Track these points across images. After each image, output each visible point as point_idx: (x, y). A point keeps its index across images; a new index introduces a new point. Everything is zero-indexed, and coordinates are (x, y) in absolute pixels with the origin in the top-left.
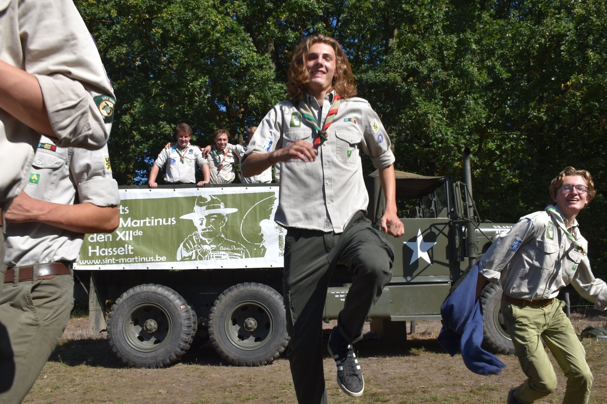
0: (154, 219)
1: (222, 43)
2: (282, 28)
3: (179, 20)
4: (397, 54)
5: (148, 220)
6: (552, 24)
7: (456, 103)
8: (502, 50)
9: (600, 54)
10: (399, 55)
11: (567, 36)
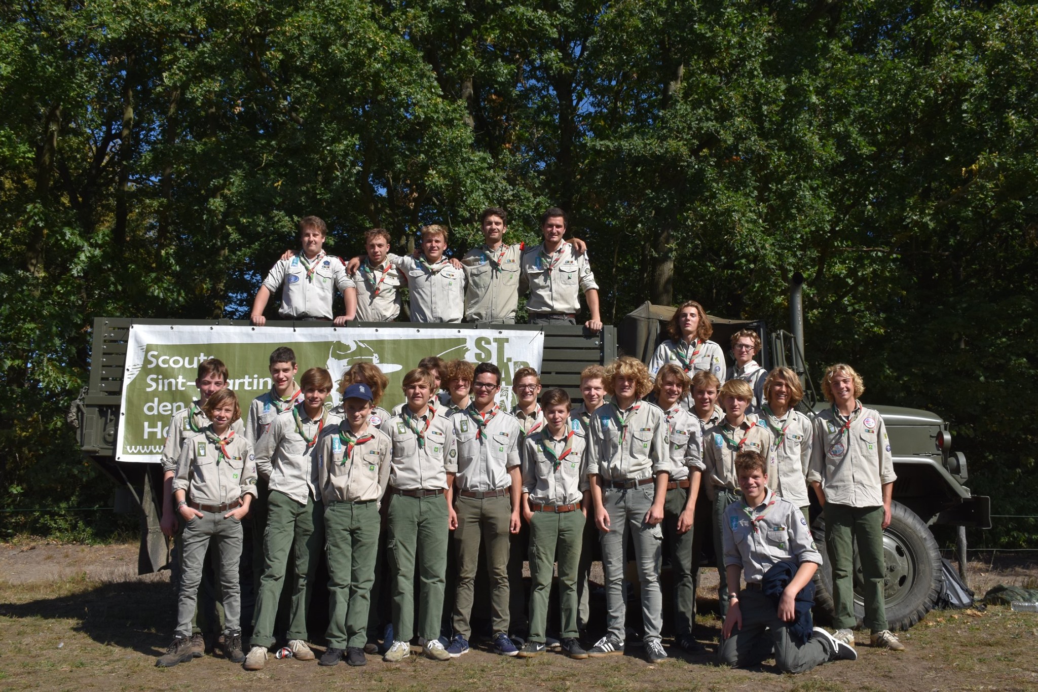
0: (258, 378)
1: (385, 79)
2: (488, 57)
3: (313, 37)
4: (682, 107)
5: (247, 380)
6: (948, 65)
7: (780, 195)
8: (862, 106)
9: (1029, 119)
10: (686, 109)
11: (974, 86)
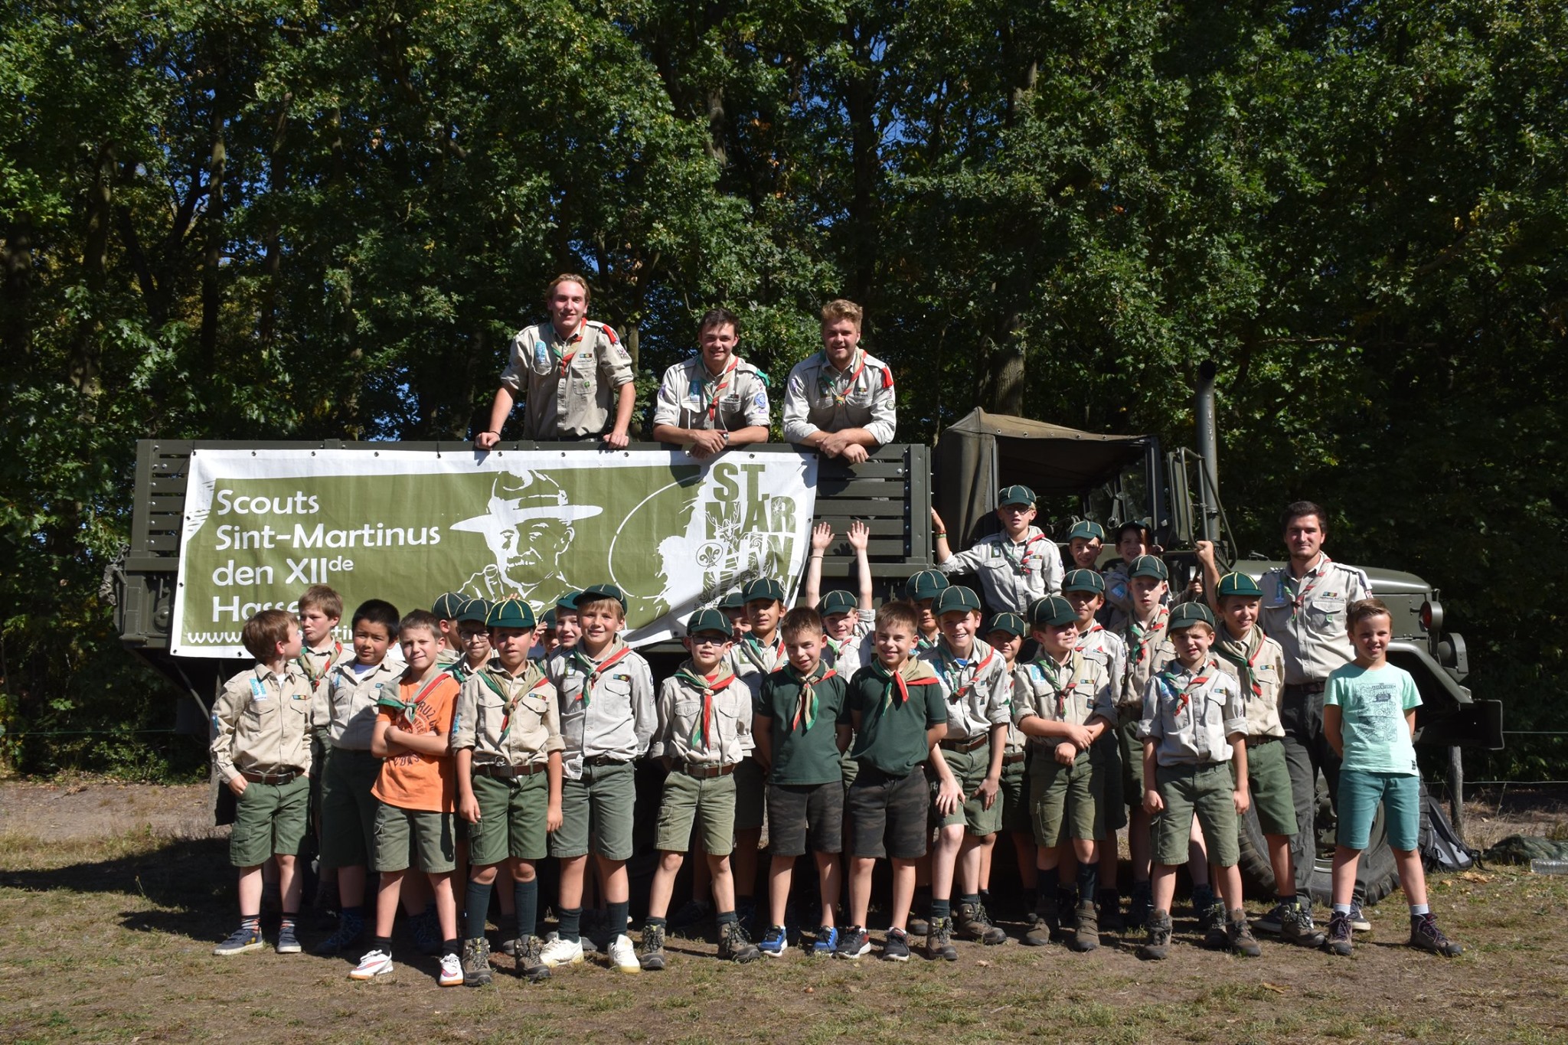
0: (384, 529)
1: (585, 87)
3: (476, 24)
4: (1033, 125)
5: (367, 531)
6: (1433, 58)
7: (1182, 256)
8: (1305, 121)
9: (1555, 138)
10: (1039, 128)
11: (1472, 89)
